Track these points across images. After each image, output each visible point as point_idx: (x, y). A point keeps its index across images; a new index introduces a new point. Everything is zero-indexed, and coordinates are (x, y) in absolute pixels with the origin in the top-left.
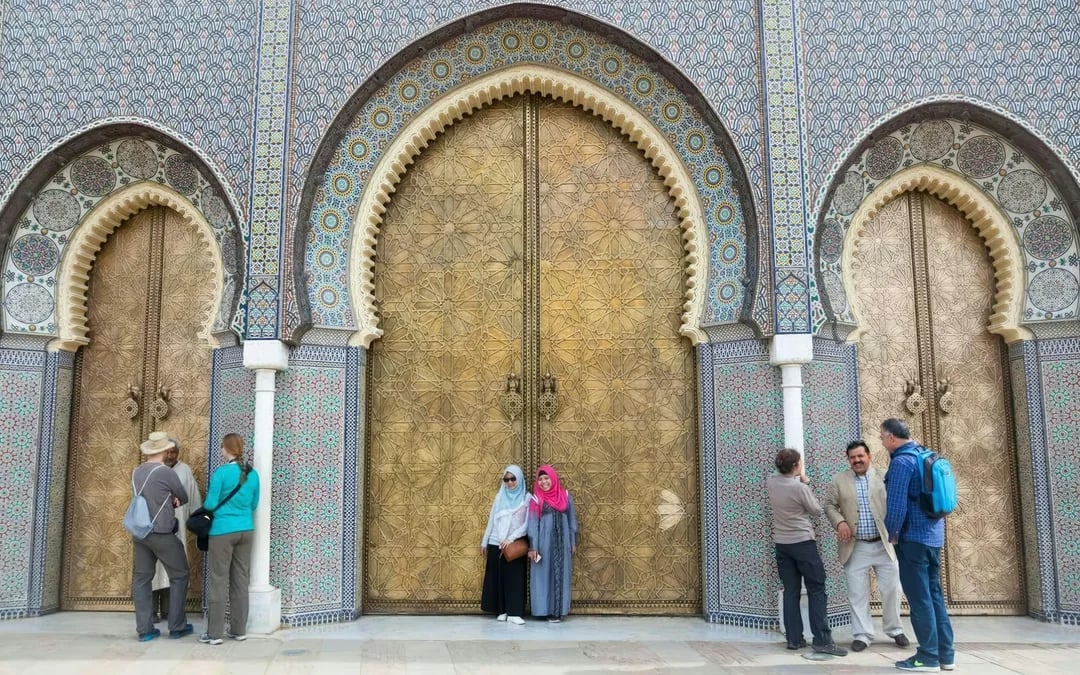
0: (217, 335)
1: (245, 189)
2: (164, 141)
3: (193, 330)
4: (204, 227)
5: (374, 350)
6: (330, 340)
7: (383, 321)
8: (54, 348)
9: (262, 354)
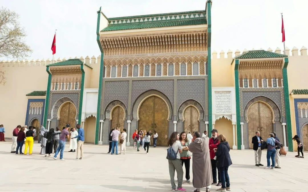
0: (125, 119)
1: (127, 106)
2: (120, 101)
3: (122, 119)
4: (123, 109)
5: (139, 121)
6: (135, 120)
7: (140, 118)
8: (110, 120)
9: (129, 121)
